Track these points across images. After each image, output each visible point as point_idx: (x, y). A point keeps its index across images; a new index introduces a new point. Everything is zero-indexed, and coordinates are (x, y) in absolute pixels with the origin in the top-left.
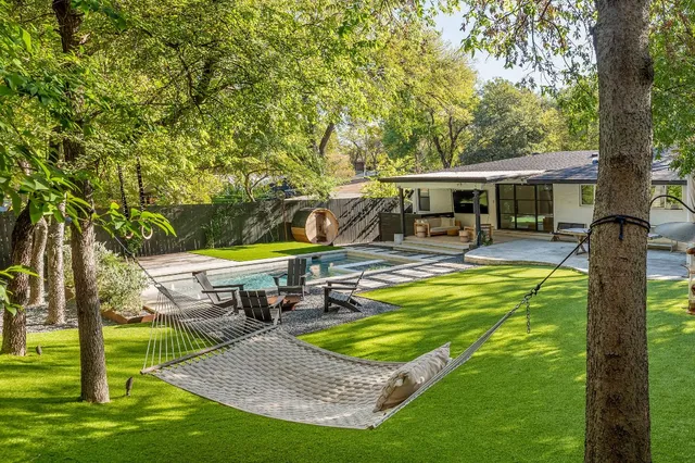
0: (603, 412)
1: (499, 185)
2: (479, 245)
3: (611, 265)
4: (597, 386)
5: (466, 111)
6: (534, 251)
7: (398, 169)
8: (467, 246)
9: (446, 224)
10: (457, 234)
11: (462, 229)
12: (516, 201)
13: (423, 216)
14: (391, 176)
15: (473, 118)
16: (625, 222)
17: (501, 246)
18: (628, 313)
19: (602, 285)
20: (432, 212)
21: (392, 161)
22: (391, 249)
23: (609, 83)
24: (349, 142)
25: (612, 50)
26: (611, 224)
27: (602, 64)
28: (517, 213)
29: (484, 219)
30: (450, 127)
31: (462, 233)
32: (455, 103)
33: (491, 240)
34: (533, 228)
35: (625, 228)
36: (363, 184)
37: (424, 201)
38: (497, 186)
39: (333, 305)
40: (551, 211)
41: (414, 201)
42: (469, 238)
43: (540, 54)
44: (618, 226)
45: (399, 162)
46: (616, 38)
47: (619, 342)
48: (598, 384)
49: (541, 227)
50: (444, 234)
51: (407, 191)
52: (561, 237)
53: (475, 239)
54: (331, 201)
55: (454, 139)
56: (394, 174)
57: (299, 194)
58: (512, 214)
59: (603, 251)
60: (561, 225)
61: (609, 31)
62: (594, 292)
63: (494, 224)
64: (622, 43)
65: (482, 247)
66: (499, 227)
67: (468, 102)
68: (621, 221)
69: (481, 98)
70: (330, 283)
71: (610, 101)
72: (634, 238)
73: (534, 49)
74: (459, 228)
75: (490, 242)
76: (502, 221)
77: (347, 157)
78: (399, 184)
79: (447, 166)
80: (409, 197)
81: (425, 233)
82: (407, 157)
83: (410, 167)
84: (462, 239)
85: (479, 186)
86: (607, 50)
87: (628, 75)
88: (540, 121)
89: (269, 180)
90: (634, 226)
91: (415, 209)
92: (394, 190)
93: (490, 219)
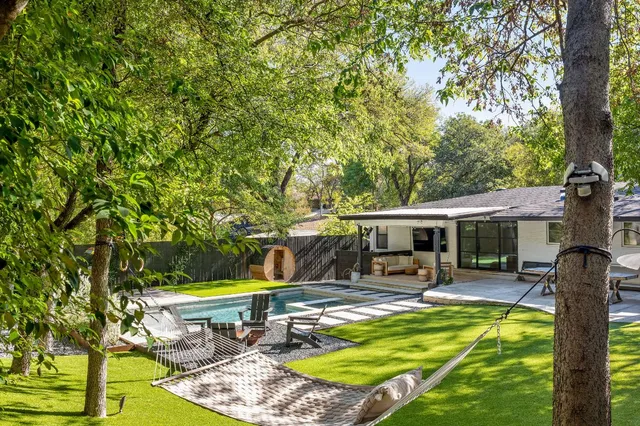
0: (568, 421)
1: (461, 222)
2: (438, 283)
3: (575, 290)
4: (563, 398)
5: (428, 148)
6: (496, 291)
7: (355, 207)
8: (426, 285)
9: (404, 262)
10: (415, 273)
11: (421, 267)
12: (477, 238)
13: (381, 254)
14: (348, 213)
15: (433, 155)
16: (589, 252)
17: (461, 286)
18: (591, 332)
19: (567, 307)
20: (389, 250)
21: (350, 199)
22: (348, 287)
23: (573, 132)
24: (306, 180)
25: (576, 105)
26: (575, 254)
27: (568, 116)
28: (478, 253)
29: (444, 257)
30: (409, 163)
31: (421, 272)
32: (416, 139)
33: (451, 279)
34: (496, 268)
35: (589, 257)
36: (320, 222)
37: (382, 239)
38: (459, 223)
39: (295, 341)
40: (515, 249)
41: (372, 239)
42: (428, 277)
43: (507, 97)
44: (582, 256)
45: (357, 200)
46: (580, 95)
47: (583, 358)
48: (563, 396)
49: (504, 267)
50: (402, 272)
51: (366, 229)
52: (526, 277)
53: (434, 279)
54: (290, 239)
55: (412, 176)
56: (352, 212)
57: (259, 232)
58: (473, 253)
59: (568, 278)
60: (526, 264)
61: (573, 89)
62: (560, 314)
63: (454, 263)
64: (585, 99)
65: (441, 287)
66: (459, 266)
67: (429, 138)
68: (584, 251)
69: (442, 133)
70: (292, 318)
71: (575, 148)
72: (596, 266)
73: (502, 93)
74: (417, 266)
75: (450, 281)
76: (463, 260)
77: (304, 195)
78: (358, 221)
79: (405, 203)
80: (368, 234)
81: (383, 271)
82: (366, 195)
83: (367, 204)
84: (421, 278)
85: (441, 224)
86: (572, 105)
87: (591, 126)
88: (503, 156)
89: (229, 218)
90: (597, 256)
91: (373, 247)
92: (352, 228)
93: (450, 257)
